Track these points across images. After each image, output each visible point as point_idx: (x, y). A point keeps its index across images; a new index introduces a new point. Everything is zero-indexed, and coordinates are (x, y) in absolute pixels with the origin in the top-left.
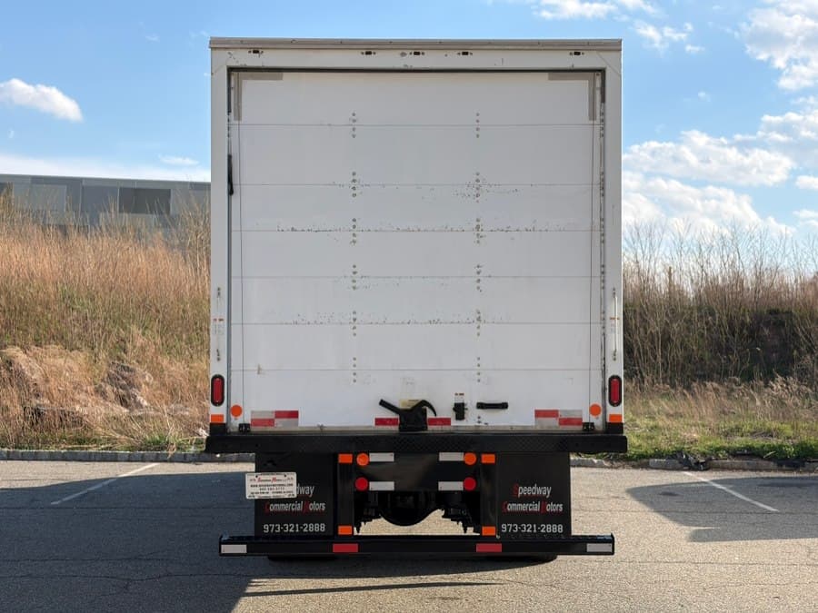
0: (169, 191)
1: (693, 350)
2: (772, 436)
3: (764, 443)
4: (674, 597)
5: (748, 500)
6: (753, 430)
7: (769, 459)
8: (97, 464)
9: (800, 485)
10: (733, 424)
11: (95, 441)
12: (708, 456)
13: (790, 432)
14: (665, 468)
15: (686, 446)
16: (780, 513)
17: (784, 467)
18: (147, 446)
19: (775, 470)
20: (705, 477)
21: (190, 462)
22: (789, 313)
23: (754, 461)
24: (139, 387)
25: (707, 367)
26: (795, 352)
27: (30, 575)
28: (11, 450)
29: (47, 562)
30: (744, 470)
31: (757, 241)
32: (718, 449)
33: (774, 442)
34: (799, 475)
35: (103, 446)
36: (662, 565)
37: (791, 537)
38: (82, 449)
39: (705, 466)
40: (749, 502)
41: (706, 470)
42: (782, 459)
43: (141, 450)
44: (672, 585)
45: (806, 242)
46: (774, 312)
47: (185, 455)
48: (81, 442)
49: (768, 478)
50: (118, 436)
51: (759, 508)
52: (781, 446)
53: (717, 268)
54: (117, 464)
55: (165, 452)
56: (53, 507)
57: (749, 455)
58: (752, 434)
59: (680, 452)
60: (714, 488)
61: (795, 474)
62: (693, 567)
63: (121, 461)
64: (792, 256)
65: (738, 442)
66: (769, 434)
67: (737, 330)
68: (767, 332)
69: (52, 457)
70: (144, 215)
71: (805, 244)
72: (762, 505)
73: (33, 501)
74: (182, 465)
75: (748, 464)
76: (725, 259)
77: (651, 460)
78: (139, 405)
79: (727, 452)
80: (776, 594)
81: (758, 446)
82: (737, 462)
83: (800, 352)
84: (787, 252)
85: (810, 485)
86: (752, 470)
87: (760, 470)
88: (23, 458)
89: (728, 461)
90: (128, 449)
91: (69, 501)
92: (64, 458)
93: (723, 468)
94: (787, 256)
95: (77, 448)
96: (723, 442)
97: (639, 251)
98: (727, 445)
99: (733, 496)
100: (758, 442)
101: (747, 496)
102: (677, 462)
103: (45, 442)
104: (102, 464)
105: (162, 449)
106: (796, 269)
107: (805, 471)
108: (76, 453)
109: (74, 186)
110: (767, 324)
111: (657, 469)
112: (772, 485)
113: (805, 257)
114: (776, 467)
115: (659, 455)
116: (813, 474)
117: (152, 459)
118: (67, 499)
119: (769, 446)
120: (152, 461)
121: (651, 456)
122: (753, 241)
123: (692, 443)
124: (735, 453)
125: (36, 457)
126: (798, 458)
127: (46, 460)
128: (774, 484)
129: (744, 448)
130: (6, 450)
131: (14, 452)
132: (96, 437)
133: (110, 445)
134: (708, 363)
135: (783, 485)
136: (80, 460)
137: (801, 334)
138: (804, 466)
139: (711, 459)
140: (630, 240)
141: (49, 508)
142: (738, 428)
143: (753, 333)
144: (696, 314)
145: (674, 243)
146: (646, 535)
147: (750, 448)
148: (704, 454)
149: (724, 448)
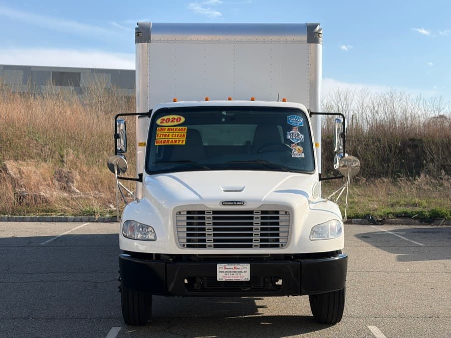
0: (80, 73)
1: (369, 161)
2: (416, 206)
3: (412, 210)
4: (380, 289)
5: (408, 240)
6: (405, 203)
7: (415, 218)
8: (57, 223)
9: (433, 232)
10: (395, 201)
11: (55, 211)
12: (384, 217)
13: (425, 204)
14: (361, 223)
15: (371, 212)
16: (426, 246)
17: (423, 223)
18: (83, 213)
19: (419, 225)
20: (383, 228)
21: (107, 222)
22: (421, 140)
23: (407, 220)
24: (73, 182)
25: (376, 170)
26: (424, 161)
27: (42, 281)
28: (10, 216)
29: (49, 274)
30: (403, 224)
31: (404, 101)
32: (388, 214)
33: (418, 209)
34: (431, 227)
35: (59, 214)
36: (370, 273)
37: (434, 259)
38: (48, 215)
39: (382, 222)
40: (408, 241)
41: (382, 224)
42: (422, 219)
43: (80, 216)
44: (377, 283)
45: (431, 102)
46: (412, 140)
47: (104, 218)
48: (47, 211)
49: (415, 229)
50: (67, 208)
51: (415, 244)
52: (422, 212)
53: (381, 116)
54: (68, 223)
55: (93, 217)
56: (42, 246)
57: (405, 217)
58: (405, 205)
59: (368, 215)
60: (389, 234)
61: (429, 227)
62: (386, 274)
63: (69, 222)
64: (423, 109)
65: (399, 209)
66: (415, 205)
67: (393, 149)
68: (409, 150)
69: (32, 220)
70: (67, 87)
71: (429, 103)
72: (415, 242)
73: (30, 243)
74: (103, 224)
75: (405, 221)
76: (386, 111)
77: (353, 220)
78: (74, 192)
79: (393, 215)
80: (432, 287)
81: (410, 212)
82: (399, 220)
83: (427, 162)
84: (420, 107)
85: (439, 232)
86: (406, 224)
87: (411, 225)
88: (16, 220)
89: (394, 220)
90: (73, 215)
91: (49, 243)
92: (38, 220)
93: (391, 223)
94: (420, 109)
95: (45, 215)
96: (391, 210)
97: (341, 107)
98: (393, 212)
99: (400, 238)
100: (409, 210)
101: (407, 238)
102: (367, 220)
103: (28, 212)
104: (60, 223)
105: (92, 215)
106: (424, 116)
107: (434, 225)
108: (45, 217)
109: (27, 71)
110: (409, 146)
111: (356, 224)
112: (418, 232)
113: (430, 110)
114: (419, 223)
115: (357, 217)
116: (439, 227)
117: (87, 220)
118: (47, 242)
119: (415, 212)
120: (86, 222)
121: (353, 218)
122: (402, 101)
123: (374, 210)
124: (397, 216)
125: (23, 220)
126: (430, 218)
127: (29, 221)
128: (419, 231)
129: (403, 213)
130: (7, 216)
131: (11, 217)
132: (55, 209)
133: (63, 213)
134: (377, 167)
135: (425, 232)
136: (48, 221)
137: (427, 152)
138: (434, 222)
139: (384, 219)
140: (336, 101)
141: (40, 246)
142: (398, 203)
143: (401, 151)
144: (371, 141)
145: (359, 102)
146: (358, 258)
147: (405, 213)
148: (381, 216)
149: (391, 213)
